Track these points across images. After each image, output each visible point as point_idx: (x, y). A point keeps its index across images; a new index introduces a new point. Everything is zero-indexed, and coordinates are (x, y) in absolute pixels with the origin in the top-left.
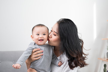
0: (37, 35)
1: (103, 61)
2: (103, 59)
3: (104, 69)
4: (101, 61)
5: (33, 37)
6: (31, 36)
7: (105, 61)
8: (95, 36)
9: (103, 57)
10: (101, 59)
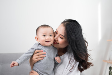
0: (43, 36)
1: (108, 63)
2: (109, 61)
3: (109, 72)
4: (106, 63)
5: (38, 39)
6: (36, 37)
7: (110, 63)
8: (100, 37)
9: (109, 59)
10: (106, 61)
